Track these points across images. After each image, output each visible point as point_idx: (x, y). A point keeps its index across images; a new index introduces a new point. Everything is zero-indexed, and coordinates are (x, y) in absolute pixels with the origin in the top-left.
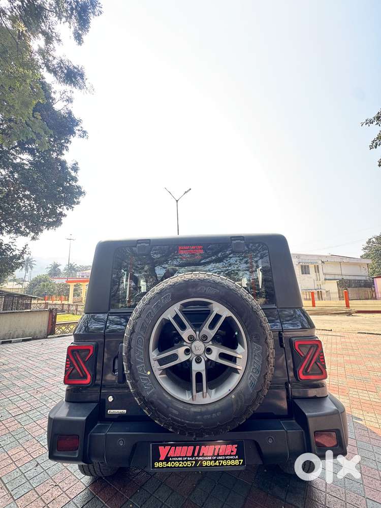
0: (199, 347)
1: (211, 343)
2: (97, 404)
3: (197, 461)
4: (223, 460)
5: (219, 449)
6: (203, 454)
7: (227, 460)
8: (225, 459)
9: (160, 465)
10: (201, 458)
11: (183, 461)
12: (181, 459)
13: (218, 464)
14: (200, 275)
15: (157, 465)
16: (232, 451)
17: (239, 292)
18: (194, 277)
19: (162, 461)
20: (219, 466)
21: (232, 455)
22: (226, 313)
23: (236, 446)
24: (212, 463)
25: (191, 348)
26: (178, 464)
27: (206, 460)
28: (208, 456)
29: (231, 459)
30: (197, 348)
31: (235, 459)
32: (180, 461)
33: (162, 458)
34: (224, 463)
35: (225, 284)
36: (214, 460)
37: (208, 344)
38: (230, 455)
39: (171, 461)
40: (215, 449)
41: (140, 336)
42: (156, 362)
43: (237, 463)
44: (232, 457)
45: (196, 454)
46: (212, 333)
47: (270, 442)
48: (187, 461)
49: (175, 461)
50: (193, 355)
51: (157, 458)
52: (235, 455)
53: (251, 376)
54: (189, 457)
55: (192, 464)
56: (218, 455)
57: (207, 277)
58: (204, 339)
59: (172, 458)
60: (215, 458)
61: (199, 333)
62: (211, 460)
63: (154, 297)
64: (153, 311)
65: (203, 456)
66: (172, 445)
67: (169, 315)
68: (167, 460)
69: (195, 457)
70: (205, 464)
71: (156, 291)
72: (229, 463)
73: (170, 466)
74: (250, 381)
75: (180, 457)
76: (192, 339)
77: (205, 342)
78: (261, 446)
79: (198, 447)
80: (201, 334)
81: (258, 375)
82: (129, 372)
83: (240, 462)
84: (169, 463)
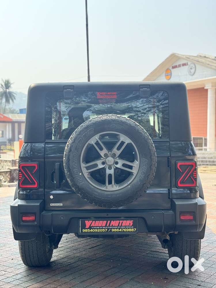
0: (110, 160)
1: (118, 158)
2: (42, 200)
3: (108, 229)
4: (124, 228)
5: (122, 222)
6: (112, 225)
7: (127, 228)
8: (125, 228)
9: (86, 230)
10: (110, 227)
11: (100, 229)
12: (99, 227)
13: (121, 231)
14: (113, 116)
15: (84, 231)
16: (130, 224)
17: (137, 128)
18: (108, 118)
19: (87, 229)
20: (122, 231)
21: (130, 226)
22: (127, 141)
23: (133, 221)
24: (118, 230)
25: (106, 161)
26: (97, 230)
27: (114, 229)
28: (115, 226)
29: (129, 228)
30: (109, 161)
31: (131, 228)
32: (98, 229)
33: (87, 227)
34: (125, 230)
35: (128, 123)
36: (119, 228)
37: (116, 159)
38: (129, 226)
39: (93, 229)
40: (119, 222)
41: (75, 153)
42: (85, 168)
43: (133, 230)
44: (129, 227)
45: (108, 225)
46: (118, 153)
47: (153, 218)
48: (102, 229)
49: (95, 229)
50: (107, 165)
51: (84, 227)
52: (132, 226)
53: (140, 176)
54: (104, 227)
55: (105, 230)
56: (121, 226)
57: (117, 118)
58: (114, 156)
59: (93, 227)
60: (119, 227)
61: (111, 152)
62: (117, 229)
63: (83, 130)
64: (82, 139)
65: (112, 226)
66: (93, 220)
67: (92, 141)
68: (90, 228)
69: (107, 226)
70: (113, 230)
71: (84, 127)
72: (128, 230)
73: (92, 231)
74: (139, 179)
75: (98, 226)
76: (106, 156)
77: (115, 158)
78: (147, 220)
79: (109, 221)
80: (112, 153)
81: (144, 175)
82: (69, 173)
83: (134, 230)
84: (92, 230)
